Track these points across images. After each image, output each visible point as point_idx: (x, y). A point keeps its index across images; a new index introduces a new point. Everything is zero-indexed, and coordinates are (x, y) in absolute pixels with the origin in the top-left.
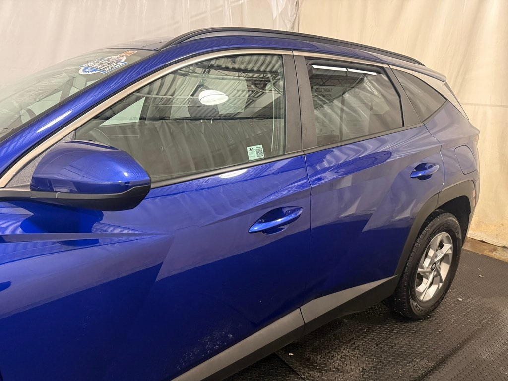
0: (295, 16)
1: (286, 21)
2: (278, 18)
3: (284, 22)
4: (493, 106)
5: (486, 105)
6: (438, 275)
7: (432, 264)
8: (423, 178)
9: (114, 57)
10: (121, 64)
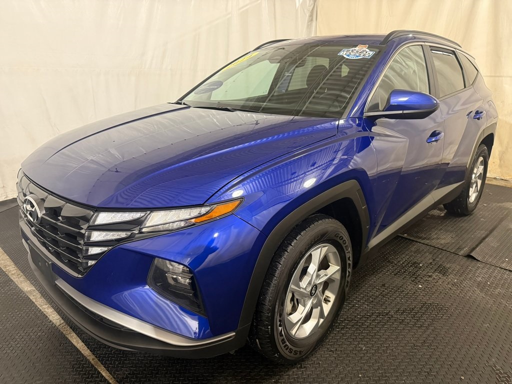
0: (312, 6)
2: (299, 9)
3: (304, 11)
6: (477, 186)
7: (475, 178)
8: (478, 119)
9: (357, 48)
10: (371, 53)
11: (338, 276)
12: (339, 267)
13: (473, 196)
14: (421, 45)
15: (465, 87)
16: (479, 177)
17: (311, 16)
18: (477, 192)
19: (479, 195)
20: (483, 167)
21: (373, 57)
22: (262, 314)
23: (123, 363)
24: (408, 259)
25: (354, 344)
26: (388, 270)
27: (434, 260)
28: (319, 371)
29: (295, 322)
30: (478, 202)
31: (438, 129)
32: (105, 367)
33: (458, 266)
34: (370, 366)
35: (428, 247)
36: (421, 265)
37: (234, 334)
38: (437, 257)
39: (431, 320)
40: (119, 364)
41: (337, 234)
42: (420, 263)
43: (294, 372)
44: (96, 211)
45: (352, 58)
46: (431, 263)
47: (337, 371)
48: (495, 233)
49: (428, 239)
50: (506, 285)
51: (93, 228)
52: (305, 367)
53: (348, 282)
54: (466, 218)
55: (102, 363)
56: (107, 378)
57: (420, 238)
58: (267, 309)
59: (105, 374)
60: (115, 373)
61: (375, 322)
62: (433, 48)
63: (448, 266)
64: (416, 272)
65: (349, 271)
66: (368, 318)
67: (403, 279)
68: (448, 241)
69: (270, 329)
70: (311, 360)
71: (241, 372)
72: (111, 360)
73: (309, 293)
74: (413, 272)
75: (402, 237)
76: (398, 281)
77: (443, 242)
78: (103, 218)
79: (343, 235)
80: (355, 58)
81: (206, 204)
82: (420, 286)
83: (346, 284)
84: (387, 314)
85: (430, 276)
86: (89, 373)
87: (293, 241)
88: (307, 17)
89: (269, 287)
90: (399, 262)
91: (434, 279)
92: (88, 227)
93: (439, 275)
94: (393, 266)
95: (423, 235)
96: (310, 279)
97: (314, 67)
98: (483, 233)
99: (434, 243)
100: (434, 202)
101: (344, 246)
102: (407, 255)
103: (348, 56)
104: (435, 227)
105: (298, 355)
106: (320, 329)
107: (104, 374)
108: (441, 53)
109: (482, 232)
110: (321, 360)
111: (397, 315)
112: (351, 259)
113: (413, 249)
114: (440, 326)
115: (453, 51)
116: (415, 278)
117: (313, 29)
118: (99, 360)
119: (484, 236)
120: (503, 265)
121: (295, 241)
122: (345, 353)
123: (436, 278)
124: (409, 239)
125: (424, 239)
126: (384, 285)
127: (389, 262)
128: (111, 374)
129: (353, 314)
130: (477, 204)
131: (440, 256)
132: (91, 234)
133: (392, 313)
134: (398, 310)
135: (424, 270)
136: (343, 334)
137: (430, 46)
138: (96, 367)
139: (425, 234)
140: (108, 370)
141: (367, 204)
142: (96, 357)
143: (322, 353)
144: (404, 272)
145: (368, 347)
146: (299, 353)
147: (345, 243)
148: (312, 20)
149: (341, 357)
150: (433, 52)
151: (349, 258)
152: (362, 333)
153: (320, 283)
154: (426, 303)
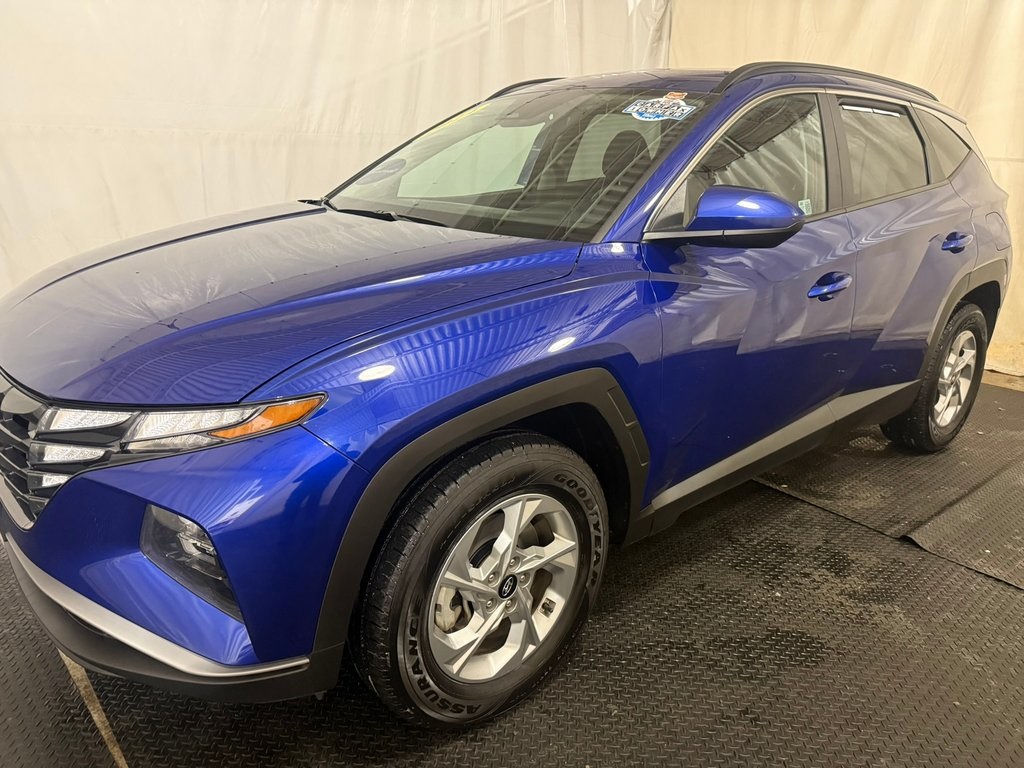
0: (663, 10)
1: (648, 19)
2: (635, 15)
3: (644, 20)
4: (1012, 160)
5: (999, 159)
6: (957, 392)
7: (952, 374)
8: (956, 250)
9: (662, 100)
10: (688, 109)
11: (571, 561)
12: (574, 543)
13: (945, 412)
14: (816, 94)
15: (928, 183)
16: (965, 371)
17: (659, 29)
18: (959, 403)
19: (966, 409)
20: (974, 352)
21: (691, 118)
22: (373, 627)
23: (138, 700)
24: (772, 535)
25: (597, 702)
26: (721, 557)
27: (827, 542)
28: (508, 749)
29: (457, 647)
30: (961, 425)
31: (840, 270)
32: (102, 704)
33: (874, 559)
34: (613, 751)
35: (823, 514)
36: (795, 551)
37: (307, 660)
38: (838, 536)
39: (776, 667)
40: (131, 700)
41: (559, 476)
42: (794, 547)
43: (458, 748)
44: (51, 405)
45: (648, 119)
46: (820, 547)
47: (543, 754)
48: (980, 494)
49: (830, 498)
50: (968, 605)
51: (45, 437)
52: (482, 739)
53: (595, 574)
54: (927, 458)
55: (99, 697)
56: (99, 725)
57: (815, 494)
58: (382, 617)
59: (98, 717)
60: (115, 717)
61: (657, 661)
62: (846, 100)
63: (852, 556)
64: (780, 563)
65: (597, 554)
66: (644, 651)
67: (747, 577)
68: (872, 504)
69: (388, 658)
70: (500, 727)
71: (353, 738)
72: (118, 692)
73: (496, 592)
74: (774, 564)
75: (776, 490)
76: (734, 581)
77: (859, 505)
78: (67, 420)
79: (576, 479)
80: (652, 120)
81: (243, 403)
82: (778, 594)
83: (591, 577)
84: (687, 648)
85: (806, 575)
86: (68, 713)
87: (449, 485)
88: (651, 32)
89: (390, 575)
90: (750, 540)
91: (814, 581)
92: (38, 435)
93: (827, 573)
94: (736, 549)
95: (822, 489)
96: (498, 562)
97: (619, 135)
98: (953, 492)
99: (841, 506)
100: (834, 421)
101: (581, 501)
102: (772, 528)
103: (641, 114)
104: (852, 474)
105: (464, 714)
106: (524, 667)
107: (95, 717)
108: (870, 110)
109: (953, 490)
110: (518, 729)
111: (709, 650)
112: (601, 527)
113: (790, 516)
114: (791, 681)
115: (904, 107)
116: (774, 576)
117: (662, 57)
118: (95, 690)
119: (954, 497)
120: (976, 564)
121: (453, 485)
122: (572, 719)
123: (818, 579)
124: (789, 496)
125: (820, 497)
126: (702, 587)
127: (729, 539)
128: (108, 717)
129: (617, 641)
130: (957, 431)
131: (843, 535)
132: (44, 448)
133: (698, 646)
134: (714, 641)
135: (798, 562)
136: (582, 679)
137: (839, 97)
138: (86, 702)
139: (826, 488)
140: (105, 711)
141: (640, 418)
142: (93, 684)
143: (528, 714)
144: (755, 562)
145: (624, 711)
146: (465, 709)
147: (584, 495)
148: (660, 38)
149: (561, 726)
150: (846, 107)
151: (596, 526)
152: (622, 680)
153: (526, 573)
154: (778, 630)
